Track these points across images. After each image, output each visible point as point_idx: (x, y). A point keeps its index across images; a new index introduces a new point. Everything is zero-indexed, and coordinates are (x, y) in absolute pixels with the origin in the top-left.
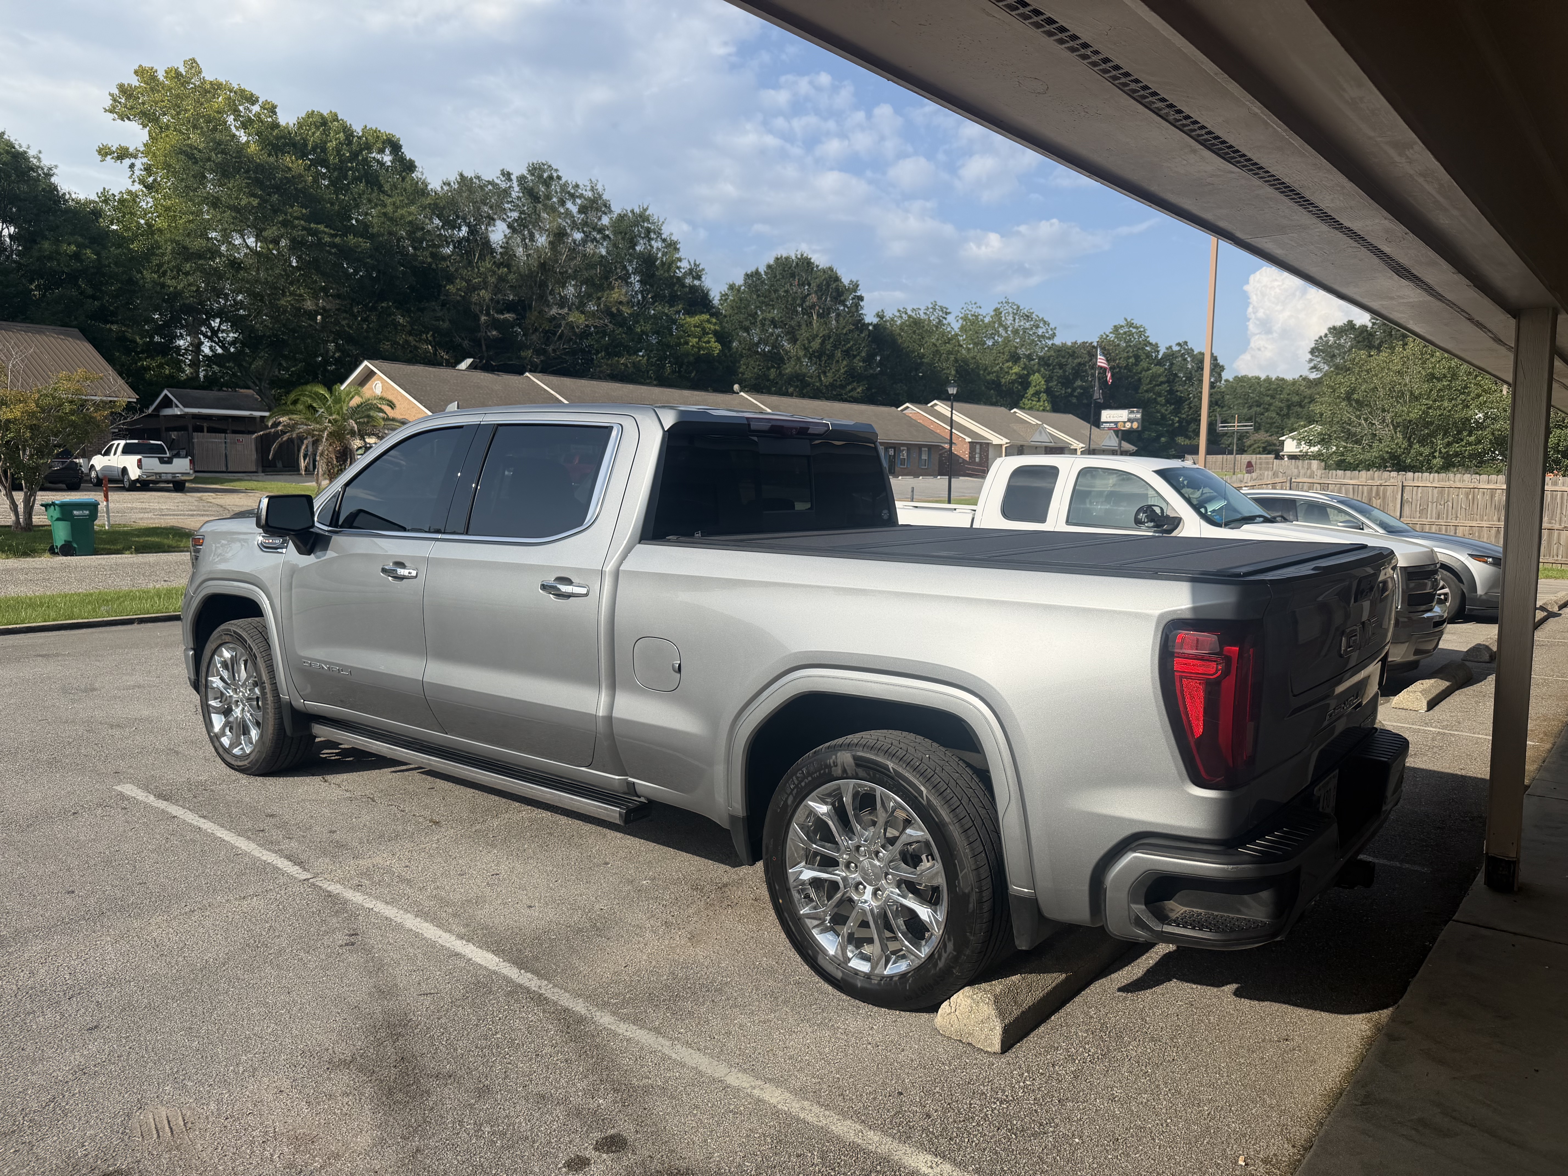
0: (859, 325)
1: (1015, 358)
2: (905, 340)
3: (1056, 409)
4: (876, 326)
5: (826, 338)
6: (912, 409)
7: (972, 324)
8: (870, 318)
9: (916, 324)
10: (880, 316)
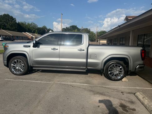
0: (16, 23)
1: (34, 28)
2: (21, 25)
3: (38, 34)
4: (18, 23)
5: (12, 24)
6: (24, 33)
7: (29, 24)
8: (17, 22)
9: (22, 24)
10: (18, 22)
